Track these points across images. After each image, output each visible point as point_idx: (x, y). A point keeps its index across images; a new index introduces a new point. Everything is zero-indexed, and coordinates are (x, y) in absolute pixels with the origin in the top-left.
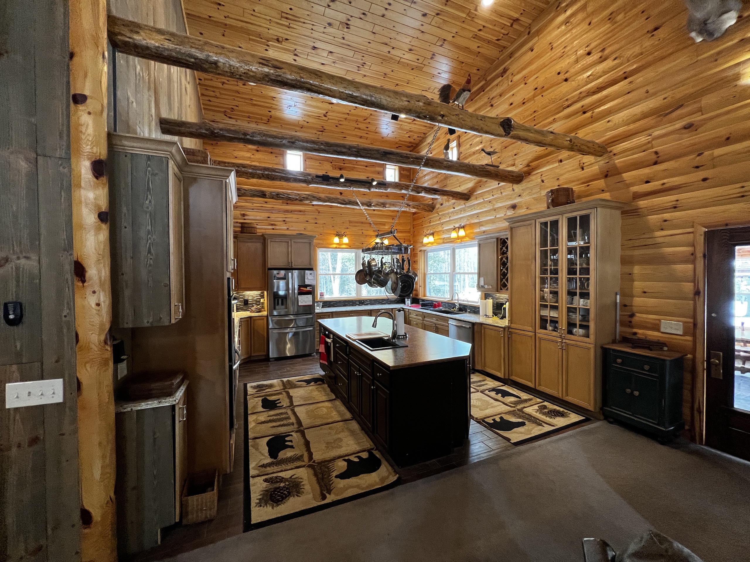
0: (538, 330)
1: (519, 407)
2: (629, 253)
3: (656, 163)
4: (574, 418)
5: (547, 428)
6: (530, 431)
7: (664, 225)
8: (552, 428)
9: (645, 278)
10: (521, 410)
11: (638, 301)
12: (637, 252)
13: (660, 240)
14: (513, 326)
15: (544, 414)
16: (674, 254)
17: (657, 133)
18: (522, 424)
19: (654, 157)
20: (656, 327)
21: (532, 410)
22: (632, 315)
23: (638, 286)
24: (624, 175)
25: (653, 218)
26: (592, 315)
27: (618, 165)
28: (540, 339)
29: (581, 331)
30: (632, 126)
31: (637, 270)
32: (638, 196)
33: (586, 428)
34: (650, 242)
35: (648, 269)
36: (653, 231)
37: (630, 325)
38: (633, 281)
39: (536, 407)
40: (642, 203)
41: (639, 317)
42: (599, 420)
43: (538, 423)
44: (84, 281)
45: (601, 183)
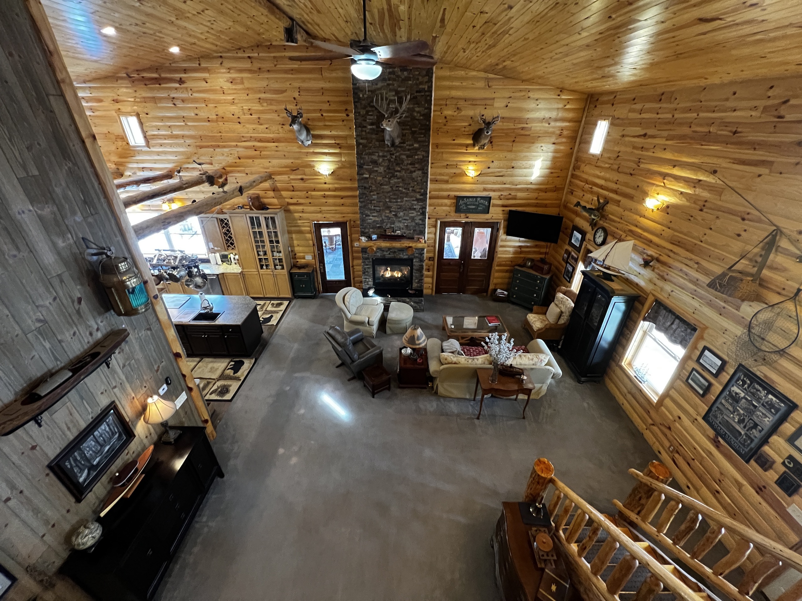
0: (260, 271)
1: (264, 309)
2: (290, 229)
3: (293, 191)
4: (286, 303)
5: (281, 313)
6: (277, 318)
7: (301, 218)
8: (282, 312)
9: (297, 239)
10: (266, 310)
11: (297, 249)
12: (293, 229)
13: (300, 224)
14: (244, 270)
15: (275, 307)
16: (305, 230)
17: (292, 177)
18: (272, 316)
19: (292, 188)
20: (304, 258)
21: (270, 308)
22: (295, 254)
23: (295, 242)
24: (282, 192)
25: (297, 215)
26: (284, 260)
27: (279, 187)
28: (262, 274)
29: (280, 267)
30: (281, 169)
31: (294, 236)
32: (289, 204)
33: (291, 306)
34: (297, 225)
35: (298, 236)
36: (296, 220)
37: (295, 258)
38: (293, 240)
39: (270, 306)
40: (292, 208)
41: (298, 255)
42: (293, 299)
43: (276, 312)
45: (271, 194)
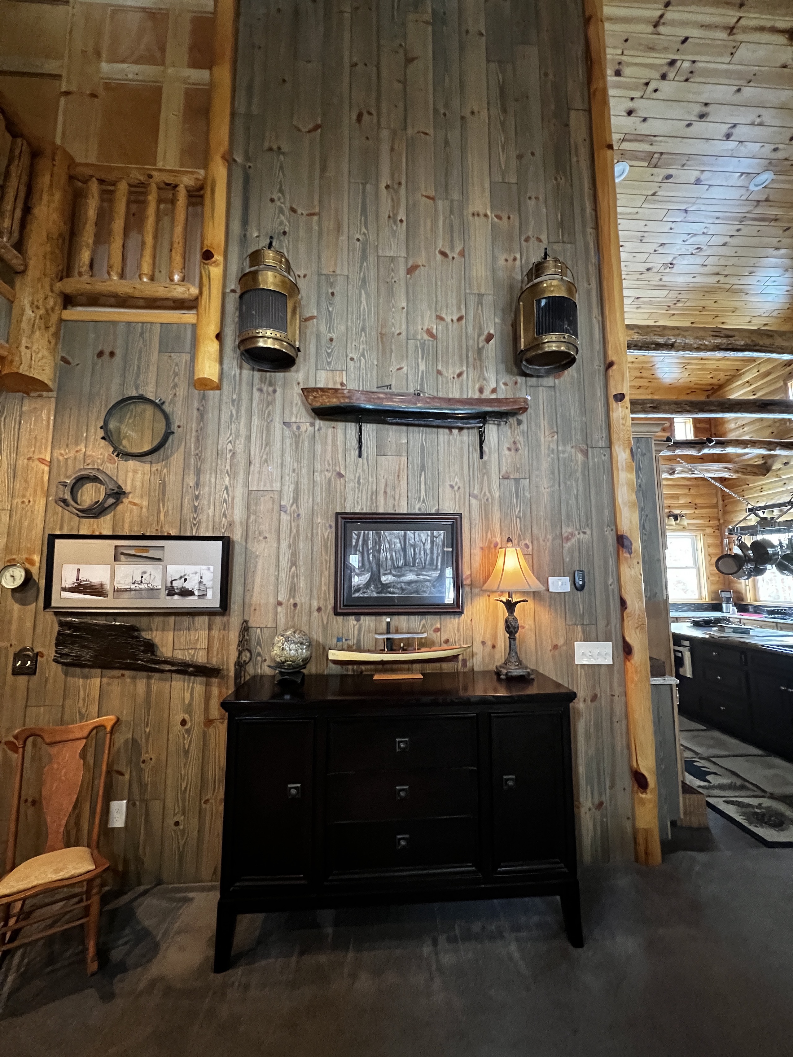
44: (630, 553)
